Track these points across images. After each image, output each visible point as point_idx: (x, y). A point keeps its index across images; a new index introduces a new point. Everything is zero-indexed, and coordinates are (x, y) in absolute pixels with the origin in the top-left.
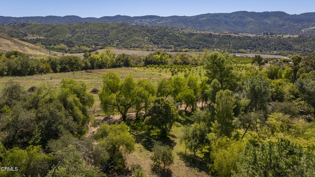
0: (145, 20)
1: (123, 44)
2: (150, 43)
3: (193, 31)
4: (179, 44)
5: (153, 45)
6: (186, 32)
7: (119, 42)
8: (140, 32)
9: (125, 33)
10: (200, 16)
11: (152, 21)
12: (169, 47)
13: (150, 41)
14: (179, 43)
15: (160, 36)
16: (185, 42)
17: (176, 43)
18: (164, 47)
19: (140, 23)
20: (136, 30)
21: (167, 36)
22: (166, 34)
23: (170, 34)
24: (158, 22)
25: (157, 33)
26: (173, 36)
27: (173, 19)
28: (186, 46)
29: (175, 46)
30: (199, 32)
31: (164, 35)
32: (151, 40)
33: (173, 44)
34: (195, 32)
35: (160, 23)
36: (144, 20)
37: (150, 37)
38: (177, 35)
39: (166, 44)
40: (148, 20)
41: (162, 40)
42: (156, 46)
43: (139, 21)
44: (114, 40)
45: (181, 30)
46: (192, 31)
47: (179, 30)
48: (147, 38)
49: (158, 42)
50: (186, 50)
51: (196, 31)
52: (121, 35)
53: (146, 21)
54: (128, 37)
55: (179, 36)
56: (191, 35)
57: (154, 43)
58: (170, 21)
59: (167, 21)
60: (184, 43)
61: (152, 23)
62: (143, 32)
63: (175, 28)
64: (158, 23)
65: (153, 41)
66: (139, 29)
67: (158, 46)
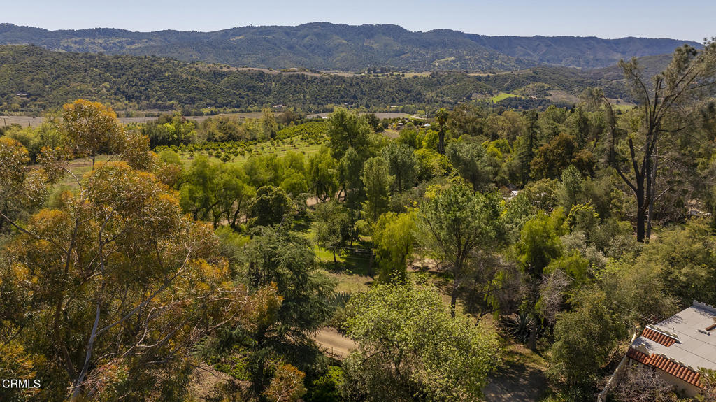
0: (92, 40)
1: (40, 103)
2: (117, 98)
3: (221, 68)
4: (192, 98)
5: (127, 102)
6: (204, 69)
7: (28, 97)
8: (86, 70)
9: (42, 75)
10: (231, 33)
11: (112, 41)
12: (167, 104)
13: (116, 94)
14: (192, 95)
15: (140, 80)
16: (205, 93)
17: (184, 96)
18: (155, 107)
19: (78, 49)
20: (73, 65)
21: (160, 80)
22: (157, 75)
23: (167, 75)
24: (128, 44)
25: (131, 72)
26: (174, 80)
27: (166, 39)
28: (209, 101)
29: (183, 103)
30: (234, 69)
31: (153, 77)
32: (118, 89)
33: (176, 98)
34: (225, 69)
35: (133, 47)
36: (87, 40)
37: (114, 83)
38: (184, 76)
39: (160, 98)
40: (100, 41)
41: (147, 89)
42: (134, 103)
43: (76, 42)
44: (12, 92)
45: (192, 65)
46: (218, 67)
47: (185, 65)
48: (106, 84)
49: (136, 94)
50: (212, 112)
51: (228, 68)
52: (28, 78)
53: (94, 43)
54: (54, 83)
55: (189, 78)
56: (216, 75)
57: (129, 98)
58: (159, 44)
59: (153, 44)
60: (204, 95)
61: (111, 48)
62: (93, 71)
63: (176, 60)
64: (128, 47)
65: (123, 92)
66: (82, 64)
67: (138, 103)
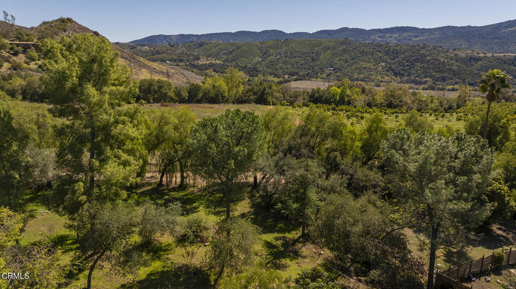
0: (391, 35)
2: (387, 74)
3: (478, 54)
4: (443, 77)
5: (393, 77)
6: (462, 54)
7: (333, 70)
8: (373, 54)
12: (423, 81)
13: (387, 71)
14: (444, 75)
15: (407, 61)
16: (456, 74)
17: (437, 75)
18: (413, 82)
19: (381, 41)
20: (365, 50)
21: (422, 62)
22: (421, 59)
23: (428, 58)
24: (415, 37)
25: (403, 56)
26: (433, 63)
27: (444, 33)
28: (458, 80)
29: (436, 80)
30: (489, 55)
31: (417, 60)
32: (390, 68)
33: (431, 76)
34: (482, 55)
35: (418, 39)
36: (388, 35)
37: (389, 63)
38: (442, 60)
39: (418, 76)
40: (396, 35)
41: (410, 69)
42: (398, 78)
43: (380, 37)
44: (326, 67)
45: (453, 52)
46: (475, 54)
47: (447, 52)
48: (383, 64)
49: (402, 72)
50: (453, 88)
52: (338, 58)
53: (391, 37)
55: (446, 61)
56: (472, 60)
57: (396, 74)
58: (438, 36)
59: (433, 37)
62: (377, 54)
63: (441, 47)
65: (393, 70)
66: (371, 50)
67: (401, 78)
